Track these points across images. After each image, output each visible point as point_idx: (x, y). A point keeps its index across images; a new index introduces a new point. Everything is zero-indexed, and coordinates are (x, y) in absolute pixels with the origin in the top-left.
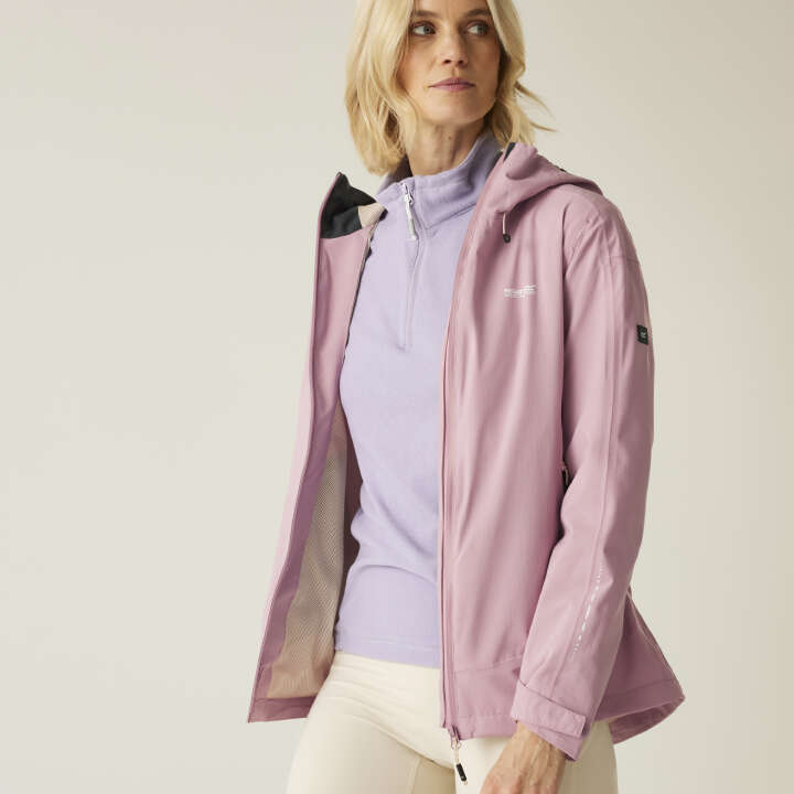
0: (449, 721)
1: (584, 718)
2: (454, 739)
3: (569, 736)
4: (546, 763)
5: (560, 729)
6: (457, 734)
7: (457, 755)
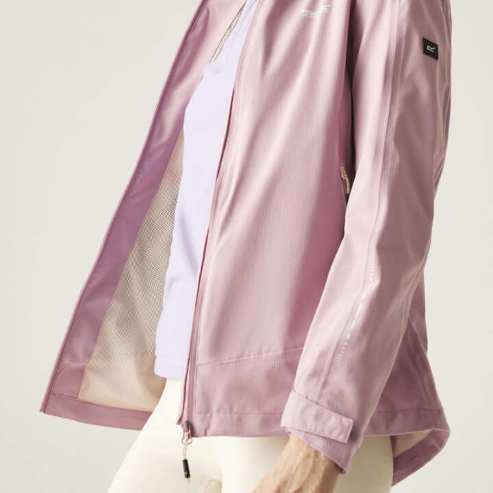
0: (185, 419)
1: (351, 421)
2: (186, 434)
3: (334, 440)
4: (308, 470)
5: (326, 434)
6: (191, 430)
7: (185, 450)
